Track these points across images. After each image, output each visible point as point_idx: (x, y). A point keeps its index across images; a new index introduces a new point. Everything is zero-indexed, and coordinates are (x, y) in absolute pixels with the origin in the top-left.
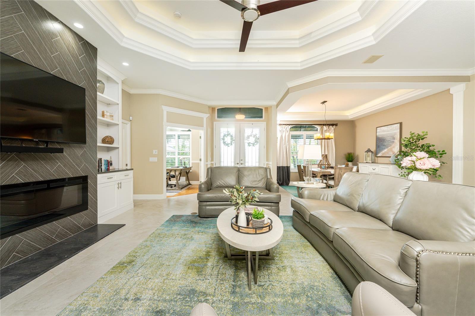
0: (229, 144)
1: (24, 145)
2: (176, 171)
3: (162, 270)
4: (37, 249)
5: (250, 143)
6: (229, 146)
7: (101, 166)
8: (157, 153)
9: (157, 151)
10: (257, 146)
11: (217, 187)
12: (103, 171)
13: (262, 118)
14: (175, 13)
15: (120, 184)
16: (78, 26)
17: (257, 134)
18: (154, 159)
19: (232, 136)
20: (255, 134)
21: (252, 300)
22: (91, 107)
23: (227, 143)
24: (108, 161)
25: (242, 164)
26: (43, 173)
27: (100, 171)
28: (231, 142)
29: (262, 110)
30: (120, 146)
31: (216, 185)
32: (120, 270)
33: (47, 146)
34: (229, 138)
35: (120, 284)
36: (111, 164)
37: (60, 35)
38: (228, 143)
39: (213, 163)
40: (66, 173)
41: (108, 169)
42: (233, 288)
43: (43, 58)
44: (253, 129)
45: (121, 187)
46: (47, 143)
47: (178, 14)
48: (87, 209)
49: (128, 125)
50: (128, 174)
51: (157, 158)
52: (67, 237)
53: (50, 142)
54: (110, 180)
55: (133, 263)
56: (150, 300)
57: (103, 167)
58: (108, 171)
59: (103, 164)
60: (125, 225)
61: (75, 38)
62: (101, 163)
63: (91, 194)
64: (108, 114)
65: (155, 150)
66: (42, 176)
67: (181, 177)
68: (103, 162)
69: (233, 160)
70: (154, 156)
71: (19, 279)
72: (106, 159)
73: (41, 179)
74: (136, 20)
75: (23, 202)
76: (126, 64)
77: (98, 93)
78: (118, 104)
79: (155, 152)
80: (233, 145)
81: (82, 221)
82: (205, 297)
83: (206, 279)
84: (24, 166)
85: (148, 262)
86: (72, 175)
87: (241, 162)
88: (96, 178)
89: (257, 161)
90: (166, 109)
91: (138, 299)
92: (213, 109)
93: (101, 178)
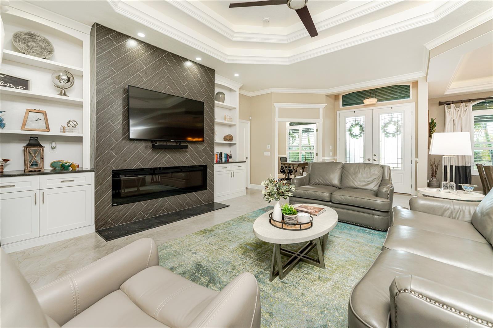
0: (358, 135)
1: (168, 144)
2: (294, 166)
3: (223, 242)
4: (175, 210)
5: (389, 133)
6: (357, 138)
7: (222, 158)
8: (270, 148)
9: (270, 145)
10: (400, 137)
11: (315, 184)
12: (223, 162)
13: (409, 98)
14: (264, 20)
15: (233, 173)
16: (198, 59)
17: (399, 121)
18: (267, 154)
19: (361, 126)
20: (396, 121)
21: (264, 288)
22: (210, 114)
23: (354, 134)
24: (227, 154)
25: (375, 160)
26: (179, 162)
27: (219, 162)
28: (361, 133)
29: (408, 86)
30: (237, 142)
31: (314, 182)
32: (201, 234)
33: (180, 144)
34: (358, 128)
35: (194, 242)
36: (231, 157)
37: (189, 69)
38: (356, 134)
39: (336, 159)
40: (193, 162)
41: (227, 161)
42: (259, 273)
43: (179, 88)
44: (393, 114)
45: (234, 176)
46: (180, 142)
47: (267, 20)
48: (206, 189)
49: (248, 124)
50: (241, 166)
51: (269, 152)
52: (193, 206)
53: (182, 141)
54: (224, 169)
55: (212, 232)
56: (201, 256)
57: (224, 159)
58: (227, 162)
59: (223, 157)
60: (229, 206)
61: (198, 67)
62: (222, 156)
63: (210, 179)
64: (228, 117)
65: (268, 145)
66: (178, 163)
67: (304, 172)
68: (223, 155)
69: (362, 156)
70: (268, 150)
71: (159, 223)
72: (225, 153)
73: (178, 165)
74: (234, 39)
75: (184, 180)
76: (236, 75)
77: (215, 102)
78: (236, 108)
79: (268, 147)
80: (363, 136)
81: (203, 197)
82: (232, 270)
83: (245, 259)
84: (169, 157)
85: (220, 234)
86: (197, 163)
87: (374, 158)
88: (213, 167)
89: (400, 156)
90: (277, 106)
91: (195, 253)
92: (336, 97)
93: (217, 168)
